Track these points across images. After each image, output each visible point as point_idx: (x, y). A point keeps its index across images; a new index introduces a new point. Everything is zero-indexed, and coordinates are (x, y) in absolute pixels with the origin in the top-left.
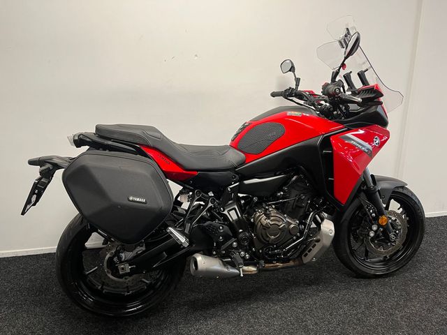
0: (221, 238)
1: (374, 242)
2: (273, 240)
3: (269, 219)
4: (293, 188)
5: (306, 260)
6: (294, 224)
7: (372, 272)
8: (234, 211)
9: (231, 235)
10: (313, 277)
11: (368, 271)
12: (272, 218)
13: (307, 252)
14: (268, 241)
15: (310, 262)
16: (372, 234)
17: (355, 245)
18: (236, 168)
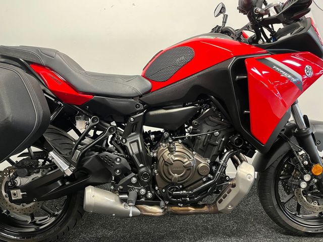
0: (118, 171)
1: (307, 195)
2: (175, 178)
3: (173, 154)
4: (205, 122)
5: (221, 207)
6: (204, 163)
7: (304, 230)
8: (136, 143)
9: (130, 169)
10: (235, 228)
11: (299, 228)
12: (177, 153)
13: (222, 198)
14: (171, 180)
15: (225, 210)
16: (303, 185)
17: (284, 197)
18: (141, 96)
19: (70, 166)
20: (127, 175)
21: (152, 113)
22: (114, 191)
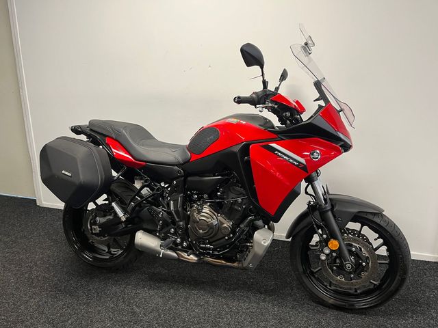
0: (161, 222)
3: (200, 214)
6: (227, 224)
9: (170, 222)
12: (203, 214)
13: (245, 256)
14: (198, 234)
16: (323, 257)
18: (183, 164)
19: (125, 214)
20: (168, 226)
21: (189, 179)
22: (158, 237)
